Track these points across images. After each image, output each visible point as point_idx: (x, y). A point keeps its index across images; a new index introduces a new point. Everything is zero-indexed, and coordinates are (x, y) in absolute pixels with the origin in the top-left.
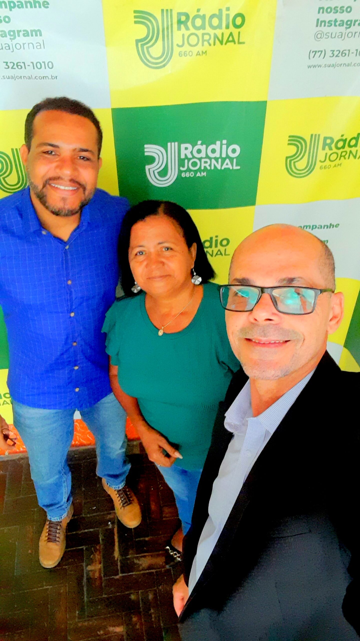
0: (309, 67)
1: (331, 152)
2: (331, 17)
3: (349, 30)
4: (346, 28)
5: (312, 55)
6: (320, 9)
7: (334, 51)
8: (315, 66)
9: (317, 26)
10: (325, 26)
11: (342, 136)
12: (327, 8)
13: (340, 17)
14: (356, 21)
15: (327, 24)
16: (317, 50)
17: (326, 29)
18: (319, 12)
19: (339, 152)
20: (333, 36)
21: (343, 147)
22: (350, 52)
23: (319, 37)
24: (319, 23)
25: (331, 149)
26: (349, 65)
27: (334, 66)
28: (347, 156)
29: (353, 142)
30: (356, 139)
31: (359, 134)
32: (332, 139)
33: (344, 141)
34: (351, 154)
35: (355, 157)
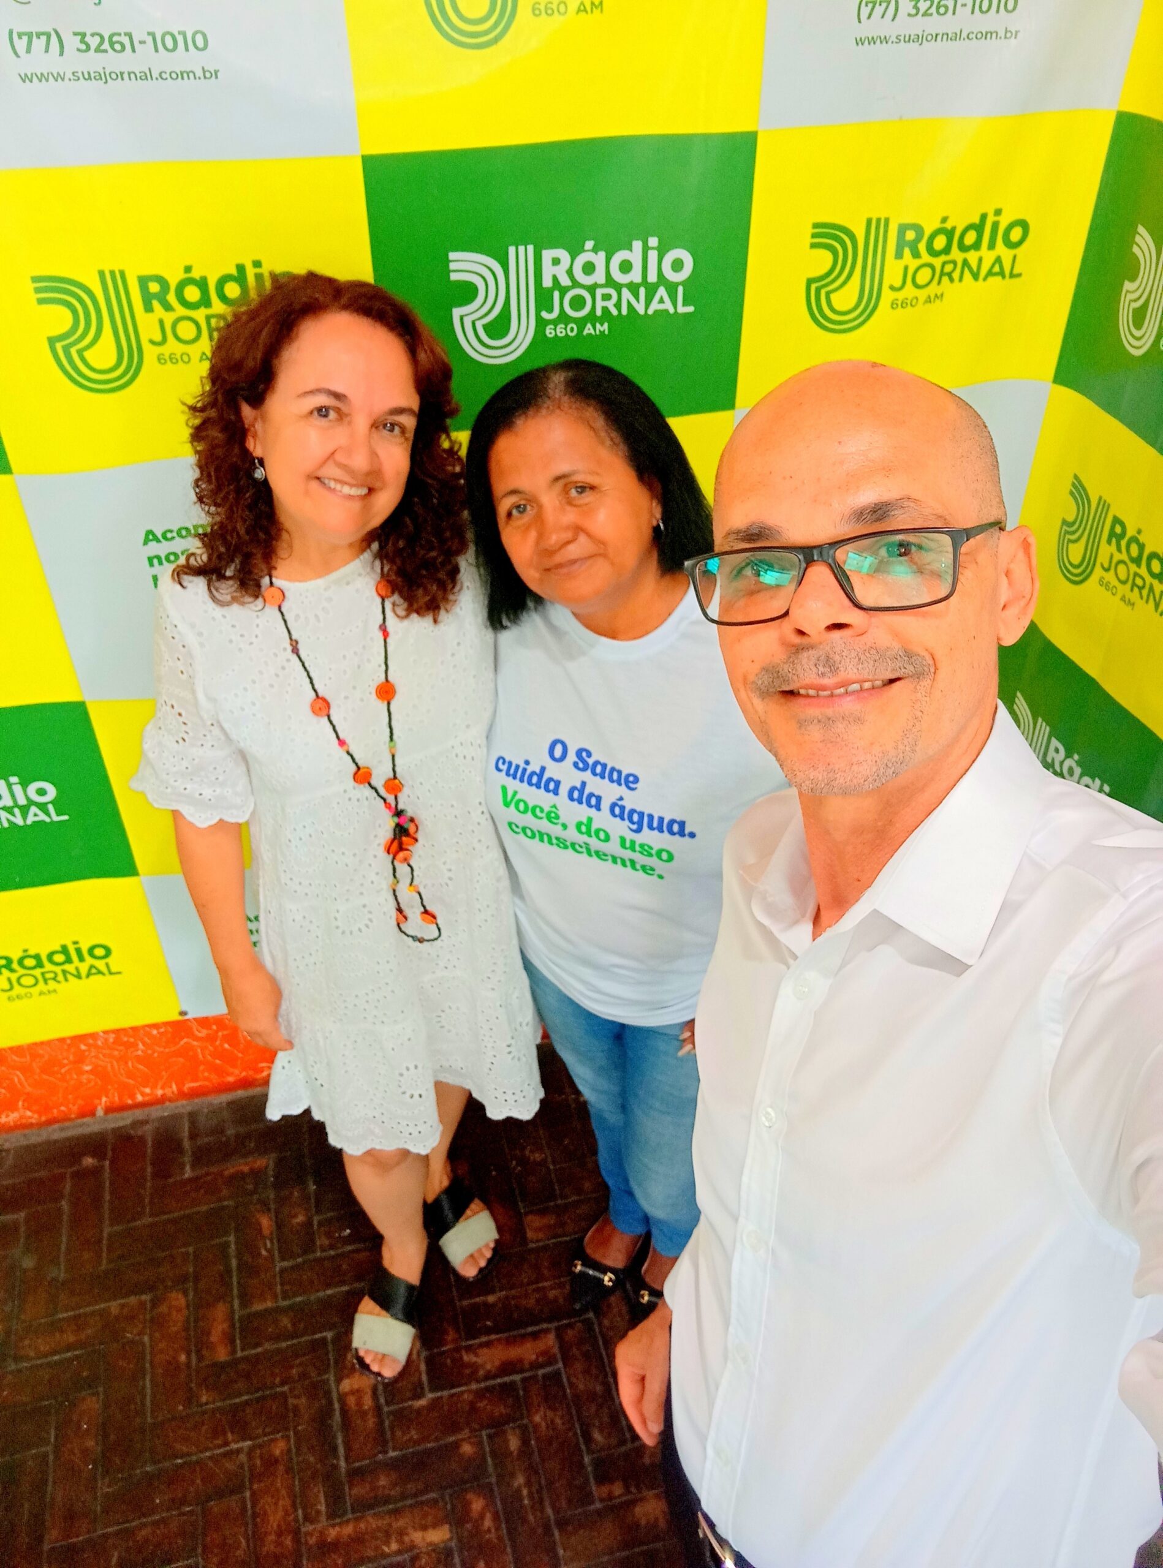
0: (859, 42)
1: (918, 262)
5: (865, 11)
8: (872, 41)
11: (944, 220)
19: (937, 262)
21: (947, 250)
25: (916, 255)
26: (955, 37)
27: (919, 39)
28: (956, 275)
29: (970, 238)
30: (979, 228)
31: (984, 217)
32: (918, 229)
33: (950, 234)
34: (966, 269)
35: (976, 276)
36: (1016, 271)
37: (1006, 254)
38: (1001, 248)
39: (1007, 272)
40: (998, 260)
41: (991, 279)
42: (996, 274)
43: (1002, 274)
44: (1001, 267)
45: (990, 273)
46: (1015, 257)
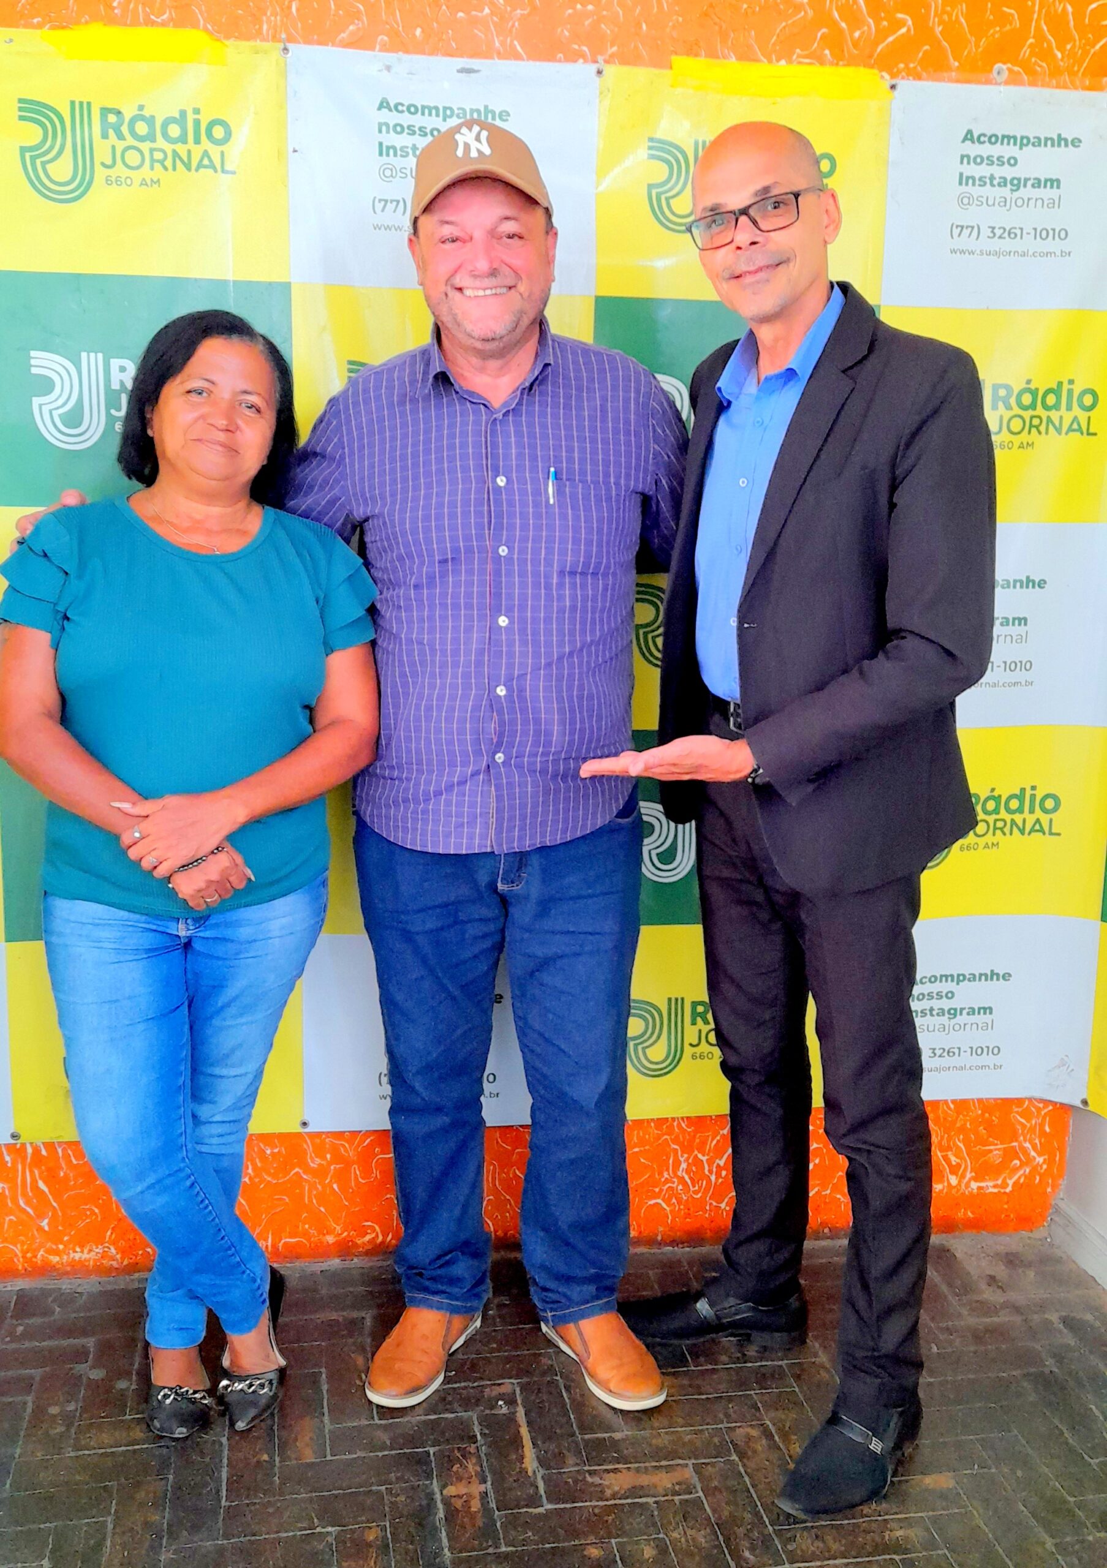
0: (953, 251)
1: (1012, 413)
2: (984, 170)
3: (1016, 194)
4: (1012, 190)
5: (956, 231)
6: (962, 157)
7: (993, 228)
8: (962, 252)
9: (960, 183)
10: (974, 184)
11: (1029, 382)
12: (975, 158)
13: (998, 171)
14: (1026, 180)
15: (977, 182)
16: (965, 224)
17: (976, 191)
18: (962, 162)
19: (1027, 415)
20: (990, 203)
21: (1033, 406)
22: (1024, 232)
23: (964, 202)
24: (963, 180)
25: (1009, 408)
26: (1024, 255)
27: (997, 254)
28: (1043, 428)
29: (1051, 400)
30: (1056, 391)
31: (1060, 384)
32: (1008, 387)
33: (1034, 393)
34: (1051, 426)
35: (1059, 431)
36: (1092, 430)
37: (1083, 416)
38: (1076, 410)
39: (1085, 431)
40: (1075, 418)
41: (1071, 434)
42: (1074, 430)
43: (1080, 430)
44: (1079, 425)
45: (1070, 430)
46: (1089, 418)
